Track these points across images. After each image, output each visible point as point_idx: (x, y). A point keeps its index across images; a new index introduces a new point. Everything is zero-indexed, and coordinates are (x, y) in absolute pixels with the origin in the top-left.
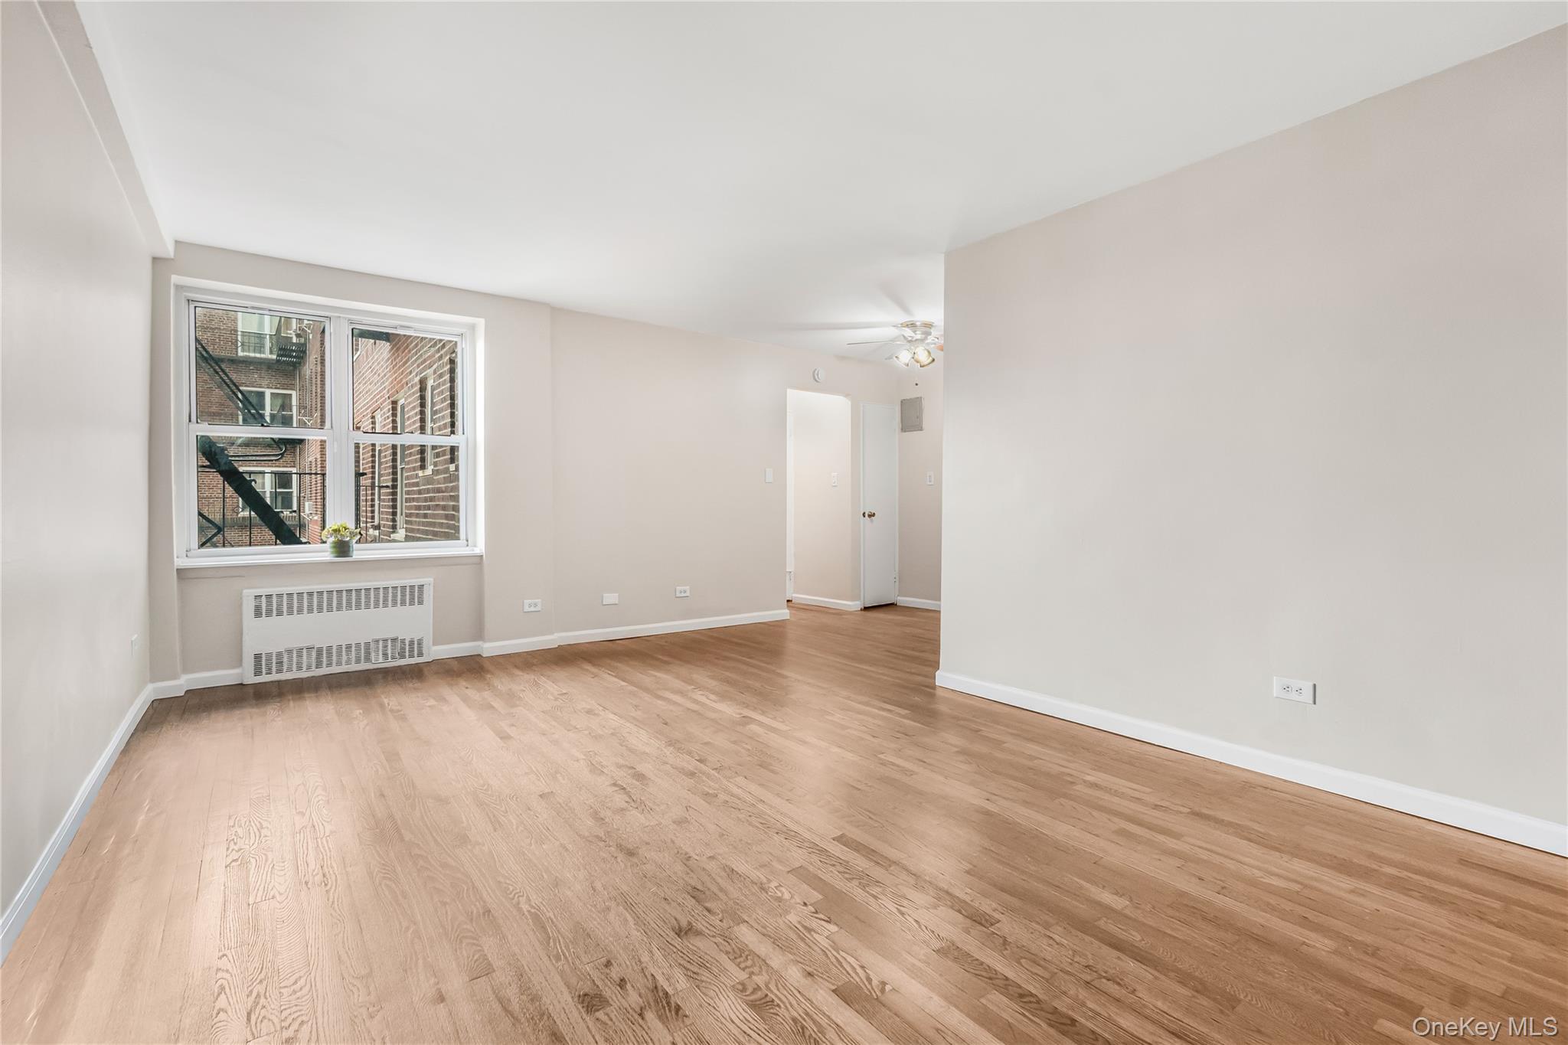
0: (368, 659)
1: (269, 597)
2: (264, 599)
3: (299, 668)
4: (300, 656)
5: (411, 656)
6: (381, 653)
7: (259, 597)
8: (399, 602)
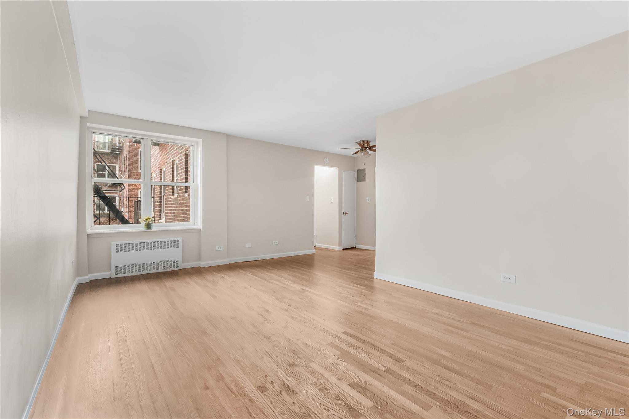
0: (158, 268)
1: (121, 244)
3: (132, 272)
4: (132, 267)
5: (174, 267)
6: (163, 266)
7: (117, 245)
8: (170, 247)
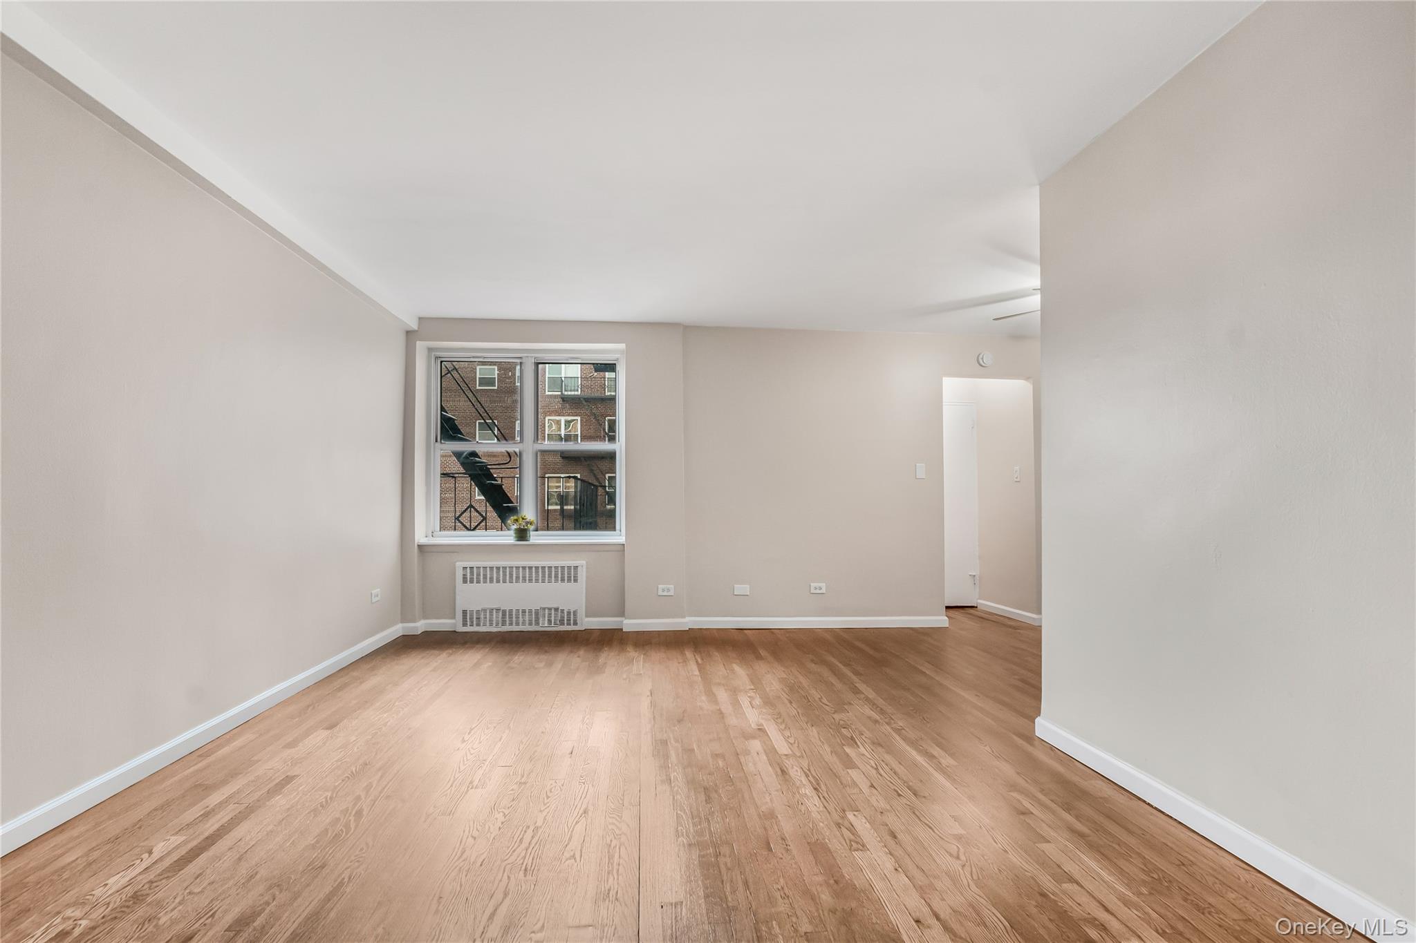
0: (537, 623)
1: (472, 568)
2: (468, 570)
3: (491, 624)
4: (491, 614)
5: (569, 624)
6: (546, 619)
7: (465, 568)
8: (560, 579)
